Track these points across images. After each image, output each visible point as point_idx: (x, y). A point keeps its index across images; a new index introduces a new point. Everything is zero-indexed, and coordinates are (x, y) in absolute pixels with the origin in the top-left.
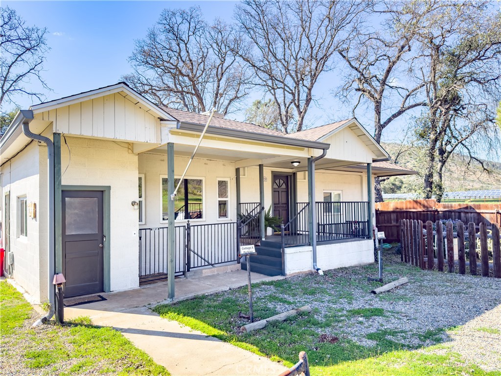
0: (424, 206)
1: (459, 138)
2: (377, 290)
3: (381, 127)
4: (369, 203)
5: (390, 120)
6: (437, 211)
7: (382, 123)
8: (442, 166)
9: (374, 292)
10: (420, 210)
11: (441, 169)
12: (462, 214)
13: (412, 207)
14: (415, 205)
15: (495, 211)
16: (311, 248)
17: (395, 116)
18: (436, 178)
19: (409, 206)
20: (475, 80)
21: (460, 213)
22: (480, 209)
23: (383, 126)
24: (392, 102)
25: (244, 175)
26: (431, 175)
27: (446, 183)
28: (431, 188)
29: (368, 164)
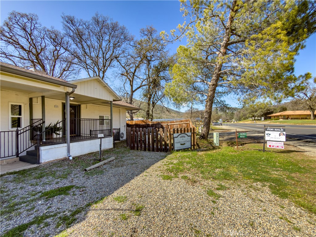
0: (145, 122)
1: (159, 99)
2: (88, 169)
3: (133, 92)
4: (111, 120)
5: (136, 90)
6: (149, 124)
7: (133, 90)
8: (153, 108)
9: (86, 170)
10: (144, 124)
11: (153, 109)
12: (157, 125)
13: (141, 123)
14: (142, 122)
15: (166, 124)
16: (66, 145)
17: (138, 88)
18: (151, 112)
19: (140, 122)
20: (165, 79)
21: (156, 125)
22: (162, 123)
23: (134, 92)
24: (137, 82)
25: (38, 103)
26: (148, 111)
27: (154, 115)
28: (148, 116)
29: (111, 101)
